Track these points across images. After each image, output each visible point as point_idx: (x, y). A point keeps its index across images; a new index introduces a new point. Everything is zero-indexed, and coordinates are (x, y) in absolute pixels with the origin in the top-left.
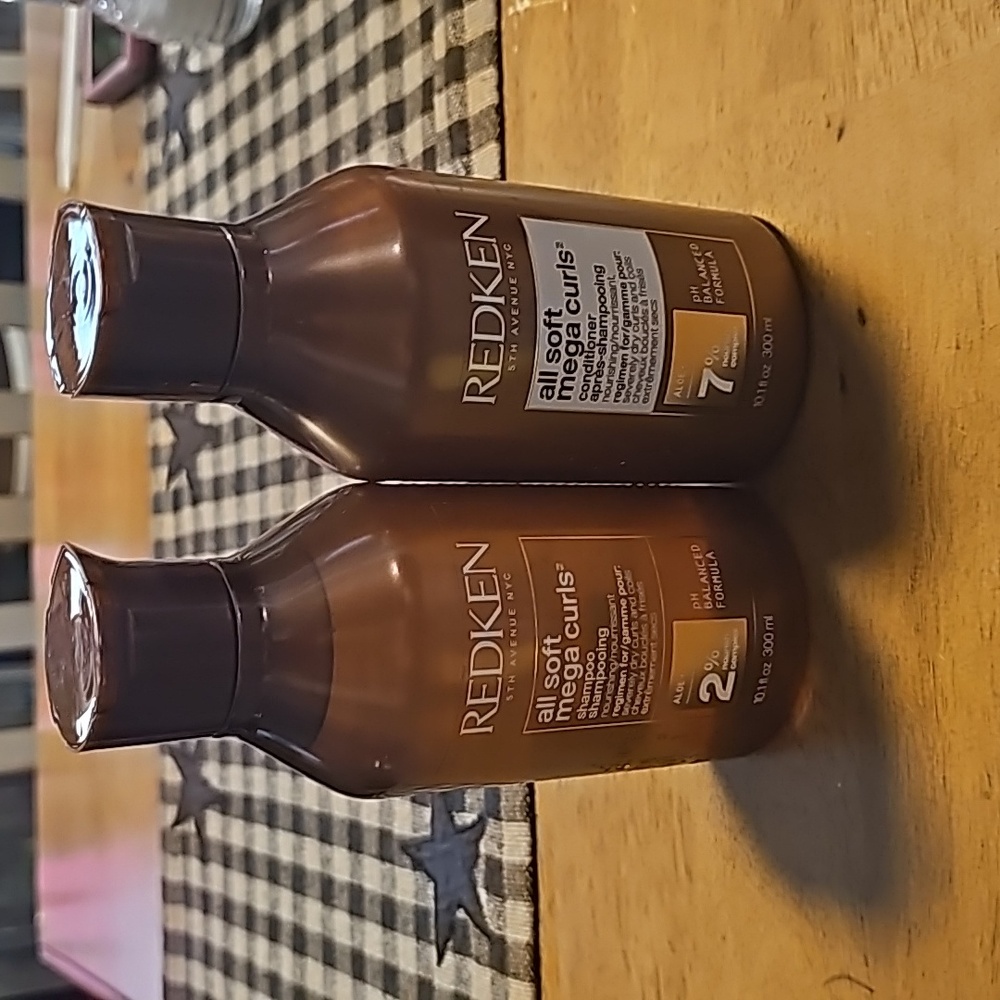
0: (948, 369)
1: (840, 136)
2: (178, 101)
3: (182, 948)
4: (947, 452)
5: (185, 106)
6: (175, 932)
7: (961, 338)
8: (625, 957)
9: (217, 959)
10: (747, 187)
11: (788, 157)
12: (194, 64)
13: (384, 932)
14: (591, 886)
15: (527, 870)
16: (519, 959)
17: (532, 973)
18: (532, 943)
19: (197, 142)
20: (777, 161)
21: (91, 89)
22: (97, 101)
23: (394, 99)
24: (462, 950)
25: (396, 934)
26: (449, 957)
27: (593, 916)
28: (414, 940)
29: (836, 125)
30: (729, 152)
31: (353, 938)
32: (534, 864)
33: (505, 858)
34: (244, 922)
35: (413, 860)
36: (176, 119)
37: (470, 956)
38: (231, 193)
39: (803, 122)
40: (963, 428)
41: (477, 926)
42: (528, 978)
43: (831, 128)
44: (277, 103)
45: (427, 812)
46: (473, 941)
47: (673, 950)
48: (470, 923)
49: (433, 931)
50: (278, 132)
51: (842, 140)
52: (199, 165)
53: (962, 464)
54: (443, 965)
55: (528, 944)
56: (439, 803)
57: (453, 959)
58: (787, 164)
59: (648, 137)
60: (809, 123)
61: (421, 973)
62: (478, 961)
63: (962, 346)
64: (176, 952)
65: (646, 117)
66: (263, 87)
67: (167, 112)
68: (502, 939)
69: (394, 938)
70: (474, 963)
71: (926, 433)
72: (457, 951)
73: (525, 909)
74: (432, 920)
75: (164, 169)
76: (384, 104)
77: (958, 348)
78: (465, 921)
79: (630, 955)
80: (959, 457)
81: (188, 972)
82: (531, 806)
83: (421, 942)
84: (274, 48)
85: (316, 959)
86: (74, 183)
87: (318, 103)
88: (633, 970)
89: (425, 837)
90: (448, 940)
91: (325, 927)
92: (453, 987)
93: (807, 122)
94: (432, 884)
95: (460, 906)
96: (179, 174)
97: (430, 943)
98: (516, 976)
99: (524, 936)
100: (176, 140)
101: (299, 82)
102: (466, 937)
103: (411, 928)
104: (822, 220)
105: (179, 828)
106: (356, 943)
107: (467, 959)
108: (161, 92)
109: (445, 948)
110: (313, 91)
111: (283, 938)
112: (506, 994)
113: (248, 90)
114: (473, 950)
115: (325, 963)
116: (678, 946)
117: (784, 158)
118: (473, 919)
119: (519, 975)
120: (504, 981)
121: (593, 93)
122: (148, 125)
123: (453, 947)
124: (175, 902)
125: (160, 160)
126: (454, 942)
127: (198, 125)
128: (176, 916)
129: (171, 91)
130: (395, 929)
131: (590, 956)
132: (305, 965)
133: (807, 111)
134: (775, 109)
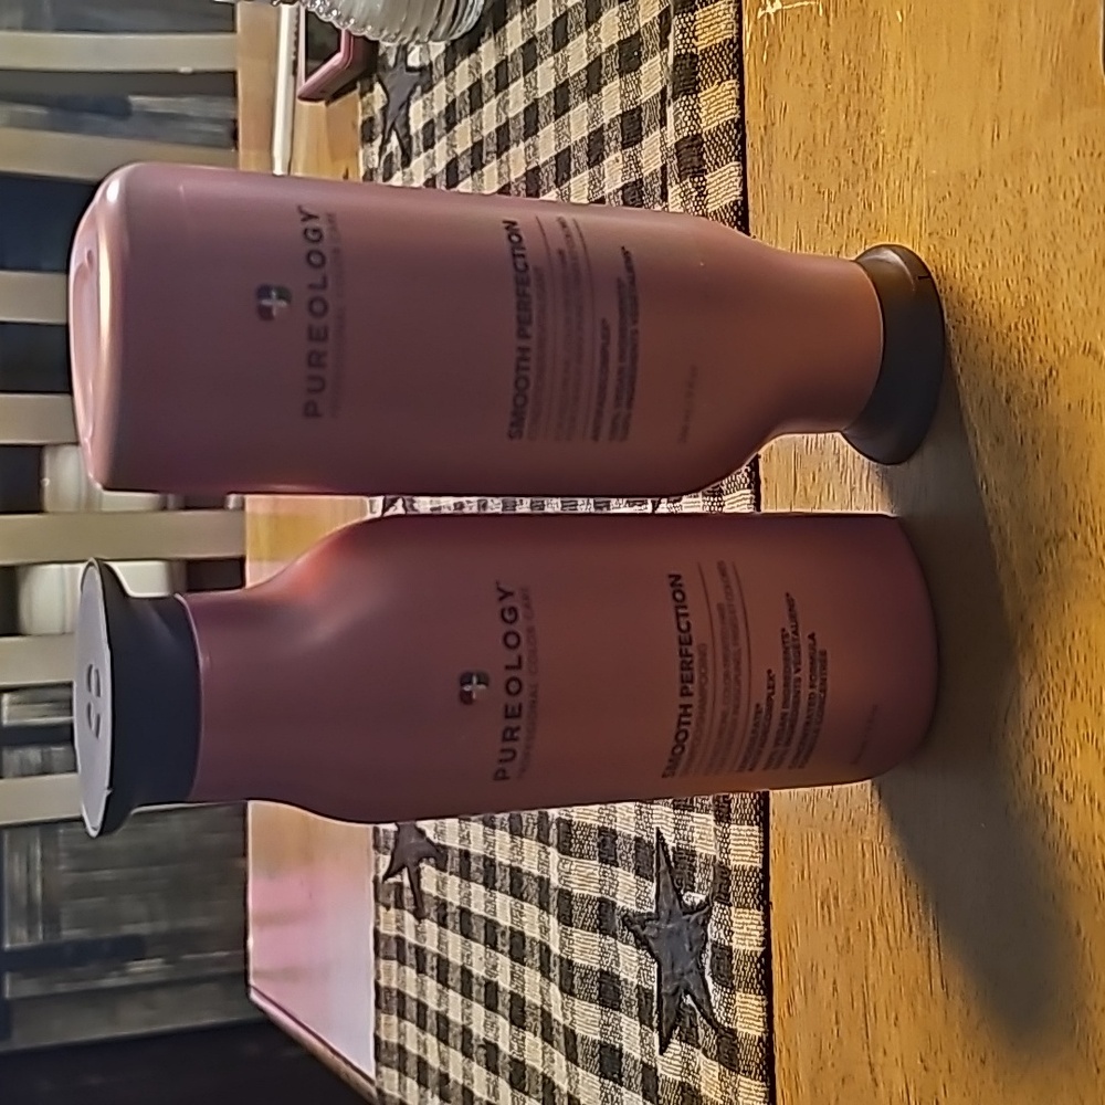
2: (396, 101)
3: (395, 1007)
5: (406, 103)
6: (389, 990)
8: (872, 1071)
9: (431, 1021)
10: (1025, 225)
11: (1073, 192)
12: (414, 60)
13: (603, 1012)
14: (835, 989)
15: (759, 960)
16: (750, 1055)
17: (765, 1073)
18: (765, 1039)
19: (417, 145)
20: (1061, 197)
21: (304, 85)
22: (309, 97)
23: (629, 107)
24: (690, 1039)
25: (619, 1014)
26: (675, 1045)
27: (837, 1023)
28: (638, 1023)
30: (1006, 185)
32: (767, 954)
33: (734, 946)
34: (459, 987)
35: (637, 937)
36: (396, 117)
37: (698, 1047)
39: (1092, 154)
41: (704, 1015)
42: (761, 1077)
44: (503, 105)
45: (652, 888)
46: (701, 1031)
47: (926, 1069)
48: (697, 1011)
49: (656, 1016)
52: (419, 169)
54: (667, 1054)
55: (760, 1039)
56: (666, 878)
57: (679, 1047)
58: (1071, 200)
59: (912, 163)
60: (1100, 155)
61: (645, 1059)
62: (705, 1052)
64: (388, 1011)
65: (911, 140)
66: (487, 88)
67: (384, 110)
68: (733, 1032)
69: (617, 1019)
70: (702, 1055)
72: (683, 1040)
73: (757, 1003)
74: (655, 1003)
75: (381, 171)
76: (619, 111)
78: (692, 1009)
79: (877, 1069)
81: (401, 1033)
82: (765, 894)
83: (644, 1026)
84: (500, 44)
85: (535, 1034)
87: (546, 109)
88: (881, 1085)
89: (650, 914)
90: (673, 1028)
91: (543, 1000)
92: (679, 1079)
93: (1096, 155)
94: (656, 965)
95: (687, 992)
96: (397, 177)
97: (653, 1029)
98: (747, 1073)
99: (756, 1031)
100: (394, 142)
101: (526, 82)
102: (694, 1027)
103: (635, 1010)
105: (391, 880)
107: (695, 1050)
108: (378, 87)
109: (670, 1036)
110: (541, 94)
111: (500, 1008)
112: (736, 1092)
113: (470, 89)
114: (700, 1041)
115: (544, 1039)
116: (930, 1064)
117: (1069, 193)
118: (699, 1008)
119: (750, 1073)
120: (733, 1078)
121: (851, 109)
122: (364, 123)
123: (679, 1035)
124: (387, 958)
125: (375, 162)
126: (681, 1030)
127: (416, 125)
128: (388, 970)
129: (388, 88)
130: (619, 1009)
131: (833, 1065)
132: (523, 1039)
133: (1097, 143)
134: (1060, 138)
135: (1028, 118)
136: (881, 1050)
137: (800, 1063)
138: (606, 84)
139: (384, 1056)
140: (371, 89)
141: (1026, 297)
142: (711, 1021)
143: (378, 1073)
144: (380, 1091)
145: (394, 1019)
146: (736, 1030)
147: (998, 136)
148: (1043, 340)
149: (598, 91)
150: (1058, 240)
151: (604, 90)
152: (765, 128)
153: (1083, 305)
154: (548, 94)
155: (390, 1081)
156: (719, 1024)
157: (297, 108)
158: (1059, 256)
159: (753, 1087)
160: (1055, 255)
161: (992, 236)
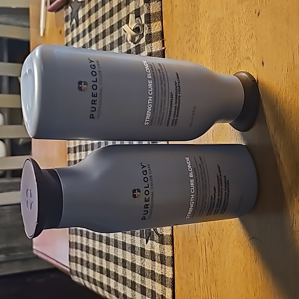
0: (285, 77)
1: (258, 15)
2: (75, 10)
3: (74, 246)
4: (284, 98)
5: (78, 11)
6: (73, 242)
7: (289, 68)
8: (197, 238)
9: (84, 248)
10: (233, 30)
11: (244, 21)
13: (132, 237)
16: (168, 240)
17: (172, 243)
18: (172, 235)
19: (80, 21)
21: (49, 7)
22: (51, 11)
23: (137, 8)
24: (152, 239)
25: (135, 237)
26: (149, 241)
27: (188, 228)
28: (140, 238)
29: (257, 12)
30: (229, 20)
31: (123, 239)
34: (92, 238)
36: (74, 15)
37: (154, 241)
38: (90, 35)
39: (249, 12)
40: (288, 92)
41: (156, 232)
42: (171, 244)
43: (256, 13)
44: (104, 10)
46: (155, 236)
47: (209, 235)
48: (154, 232)
49: (145, 235)
50: (104, 18)
51: (259, 16)
52: (81, 28)
53: (288, 102)
54: (148, 244)
57: (150, 242)
58: (244, 23)
59: (207, 17)
60: (251, 12)
61: (141, 247)
62: (156, 241)
63: (289, 70)
64: (73, 248)
65: (207, 11)
66: (100, 5)
67: (71, 13)
68: (162, 235)
69: (134, 238)
71: (279, 94)
72: (151, 240)
73: (169, 228)
74: (145, 232)
75: (70, 29)
76: (134, 9)
77: (288, 71)
78: (153, 231)
79: (198, 237)
80: (287, 100)
81: (76, 253)
83: (141, 238)
85: (112, 246)
86: (44, 34)
87: (115, 10)
88: (199, 241)
90: (149, 237)
92: (150, 250)
93: (250, 12)
96: (75, 31)
97: (144, 238)
99: (169, 233)
100: (74, 21)
101: (110, 4)
102: (153, 236)
103: (139, 235)
104: (253, 38)
106: (124, 241)
107: (154, 242)
108: (70, 7)
109: (148, 239)
110: (114, 6)
111: (103, 241)
112: (164, 249)
113: (95, 6)
114: (155, 239)
115: (115, 247)
116: (211, 233)
117: (243, 21)
118: (155, 231)
119: (168, 244)
120: (163, 246)
121: (192, 5)
122: (66, 17)
123: (150, 239)
124: (72, 234)
125: (69, 27)
126: (151, 237)
127: (80, 16)
128: (73, 237)
129: (73, 7)
130: (134, 236)
131: (187, 238)
132: (109, 248)
133: (250, 9)
134: (241, 8)
135: (234, 4)
136: (199, 232)
137: (179, 240)
138: (131, 2)
139: (71, 260)
140: (68, 8)
141: (234, 47)
142: (157, 233)
143: (70, 264)
144: (70, 269)
145: (74, 249)
146: (163, 234)
147: (227, 9)
148: (238, 57)
149: (129, 4)
150: (241, 33)
151: (130, 4)
152: (171, 11)
153: (247, 47)
154: (116, 6)
155: (73, 266)
156: (159, 234)
157: (47, 14)
158: (241, 36)
159: (169, 247)
160: (240, 36)
161: (226, 33)
